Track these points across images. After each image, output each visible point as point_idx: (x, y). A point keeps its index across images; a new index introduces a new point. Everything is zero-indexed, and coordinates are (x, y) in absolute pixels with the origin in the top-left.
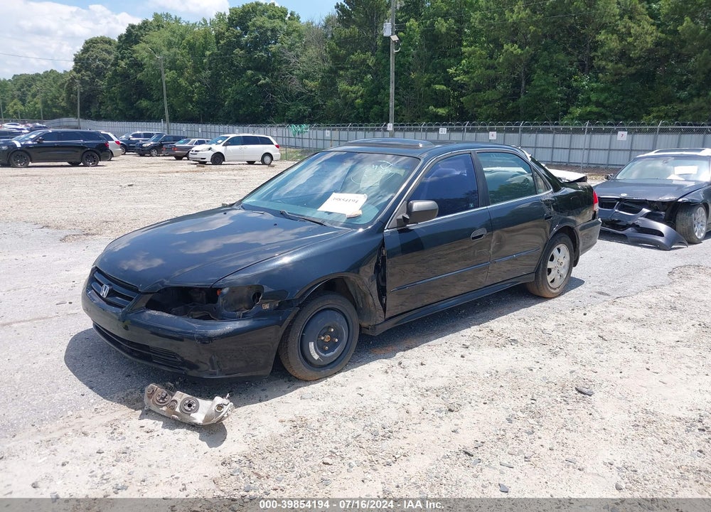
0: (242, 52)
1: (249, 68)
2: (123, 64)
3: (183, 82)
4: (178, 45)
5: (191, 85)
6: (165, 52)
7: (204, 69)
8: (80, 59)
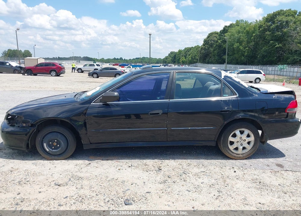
0: (270, 33)
1: (272, 40)
2: (219, 41)
3: (241, 48)
4: (242, 32)
5: (245, 49)
6: (236, 36)
7: (251, 41)
8: (206, 41)
